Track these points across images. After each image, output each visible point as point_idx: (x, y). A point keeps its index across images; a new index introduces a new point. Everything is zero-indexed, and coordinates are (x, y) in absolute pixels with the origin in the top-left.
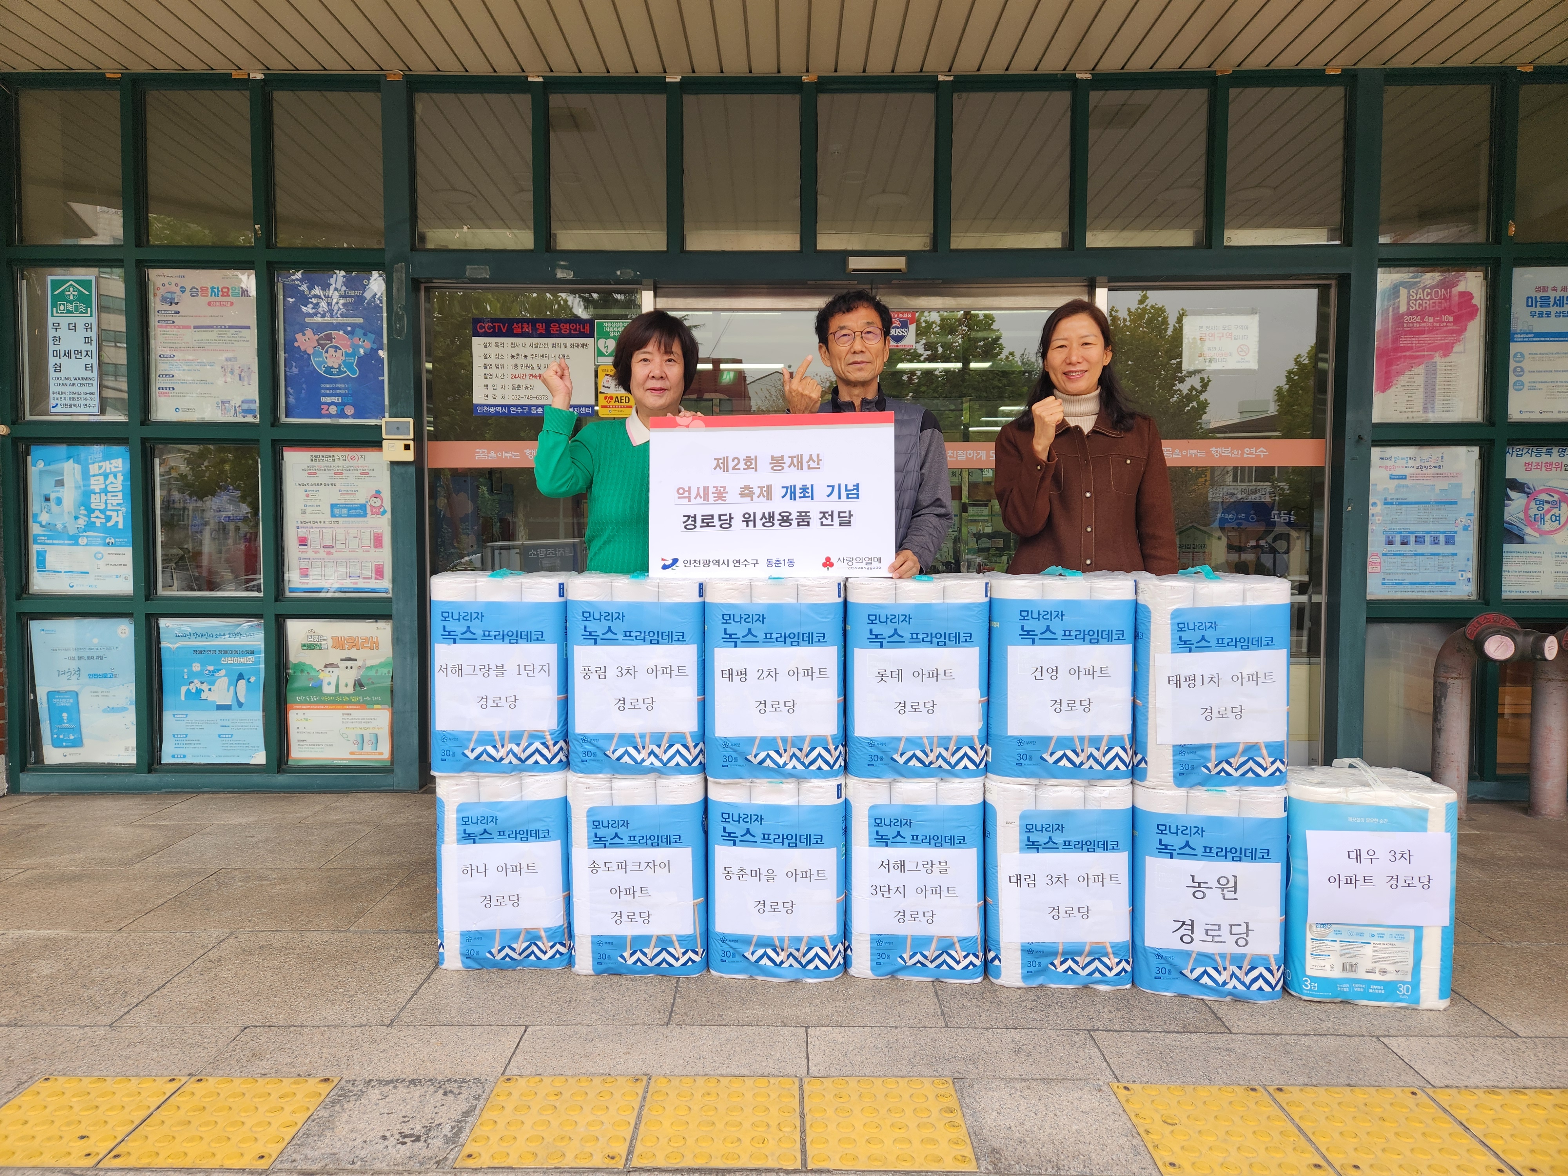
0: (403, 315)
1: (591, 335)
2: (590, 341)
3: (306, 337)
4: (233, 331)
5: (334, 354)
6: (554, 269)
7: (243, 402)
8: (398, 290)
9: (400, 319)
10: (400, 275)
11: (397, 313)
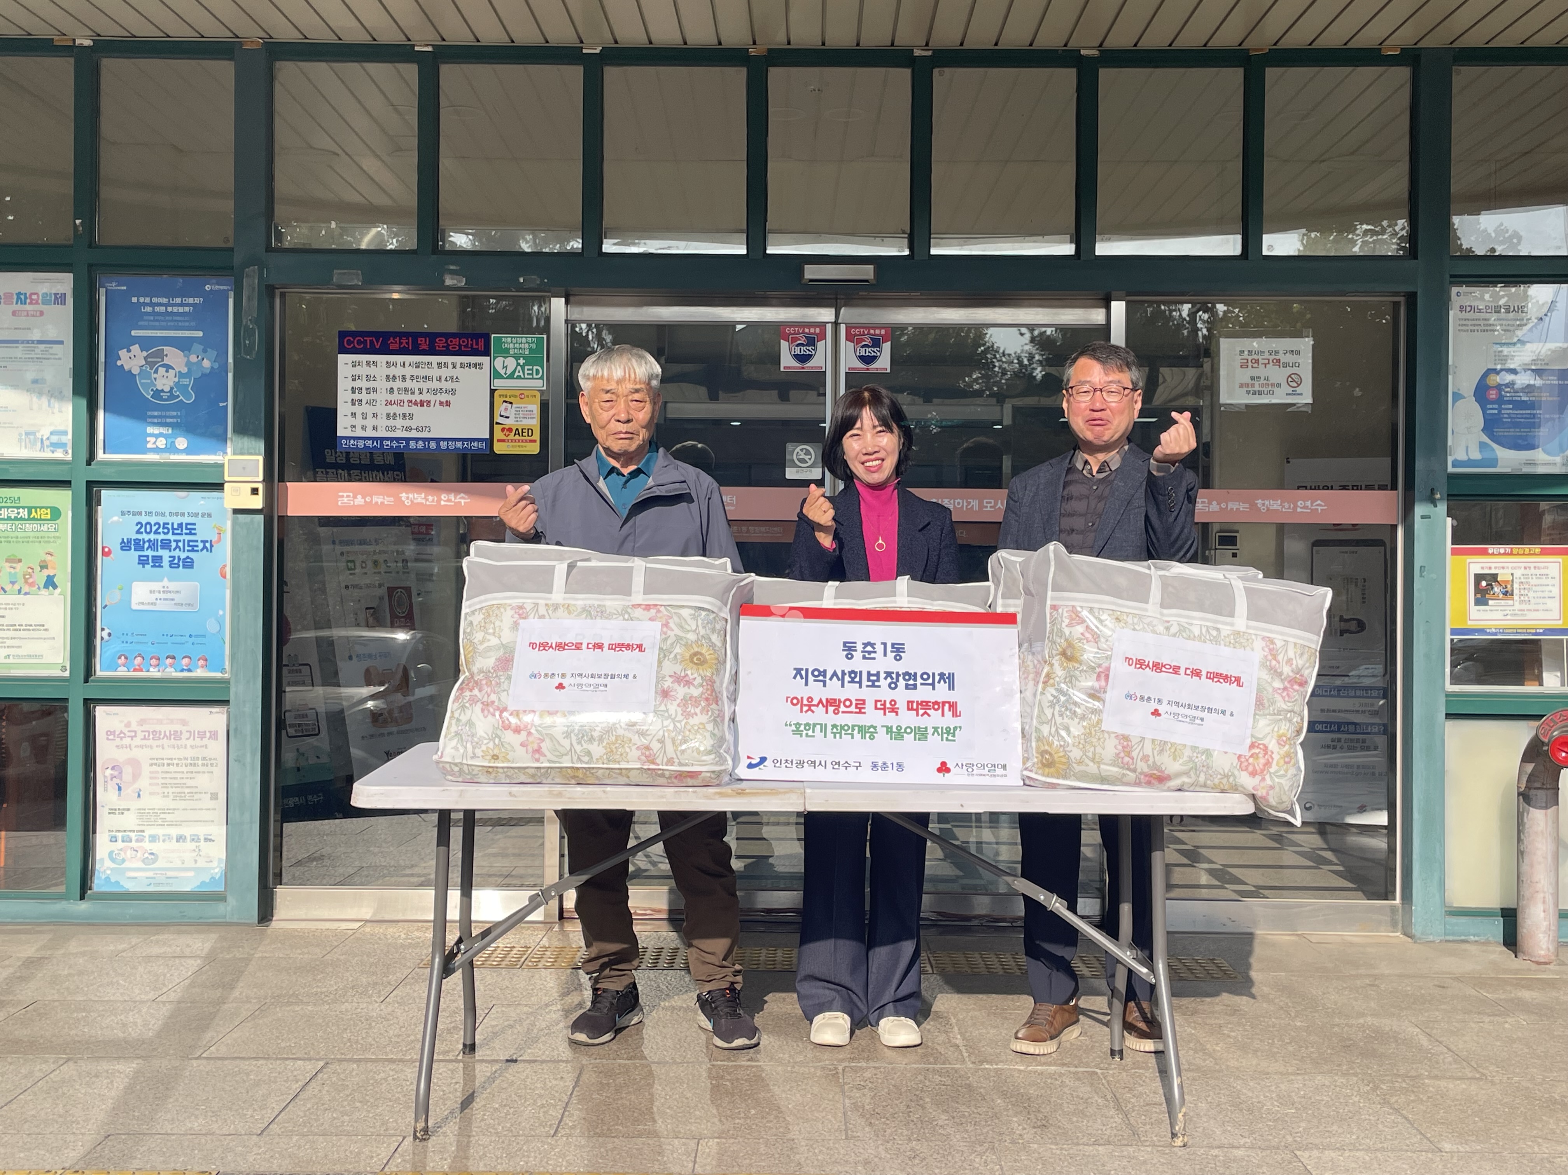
0: (253, 329)
1: (486, 353)
2: (485, 360)
3: (131, 354)
4: (42, 346)
5: (166, 374)
6: (443, 275)
7: (51, 433)
8: (249, 299)
9: (250, 333)
10: (251, 281)
11: (246, 327)
